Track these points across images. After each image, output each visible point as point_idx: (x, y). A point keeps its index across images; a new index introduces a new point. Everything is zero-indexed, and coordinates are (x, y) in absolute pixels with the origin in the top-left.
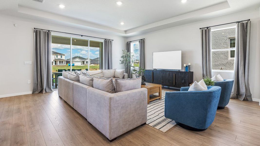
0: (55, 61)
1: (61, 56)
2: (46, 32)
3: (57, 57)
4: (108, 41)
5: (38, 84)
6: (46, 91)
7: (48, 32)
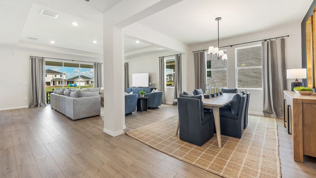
0: (54, 81)
1: (61, 75)
2: (40, 59)
3: (56, 77)
4: (97, 64)
5: (33, 100)
6: (41, 106)
7: (42, 59)
